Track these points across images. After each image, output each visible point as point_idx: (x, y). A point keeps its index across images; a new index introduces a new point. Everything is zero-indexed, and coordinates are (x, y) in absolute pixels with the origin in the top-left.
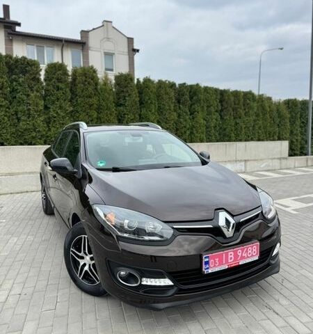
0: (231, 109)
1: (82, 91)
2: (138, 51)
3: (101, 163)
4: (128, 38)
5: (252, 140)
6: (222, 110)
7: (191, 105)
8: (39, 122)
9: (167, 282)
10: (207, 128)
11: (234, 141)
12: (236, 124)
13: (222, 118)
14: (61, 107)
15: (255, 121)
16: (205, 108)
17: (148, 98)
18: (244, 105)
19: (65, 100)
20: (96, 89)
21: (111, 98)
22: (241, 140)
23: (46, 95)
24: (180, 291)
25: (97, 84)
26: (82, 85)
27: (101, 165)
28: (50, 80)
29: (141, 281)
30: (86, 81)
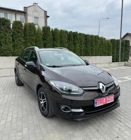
0: (90, 43)
1: (29, 33)
2: (49, 17)
3: (48, 64)
4: (44, 11)
5: (98, 55)
6: (86, 43)
7: (74, 41)
8: (10, 46)
9: (81, 110)
10: (80, 50)
11: (91, 56)
12: (92, 49)
13: (86, 46)
14: (19, 40)
15: (99, 48)
16: (80, 42)
17: (56, 37)
18: (95, 41)
19: (21, 37)
20: (35, 32)
21: (41, 36)
22: (93, 56)
23: (13, 35)
24: (86, 114)
25: (35, 30)
26: (29, 31)
27: (48, 65)
28: (15, 28)
29: (71, 110)
30: (30, 29)
